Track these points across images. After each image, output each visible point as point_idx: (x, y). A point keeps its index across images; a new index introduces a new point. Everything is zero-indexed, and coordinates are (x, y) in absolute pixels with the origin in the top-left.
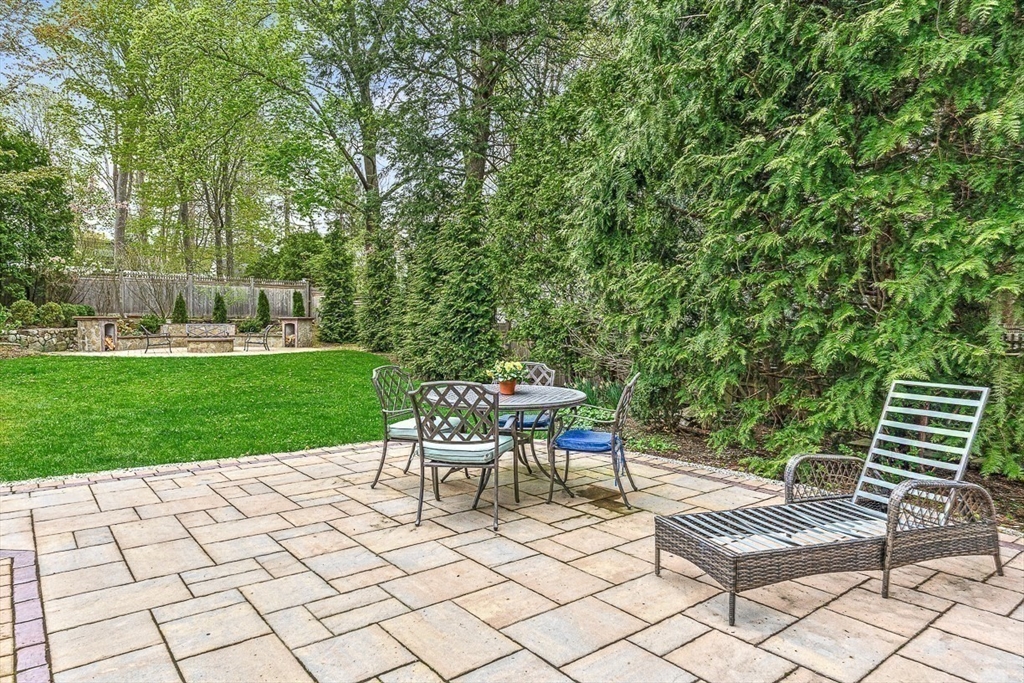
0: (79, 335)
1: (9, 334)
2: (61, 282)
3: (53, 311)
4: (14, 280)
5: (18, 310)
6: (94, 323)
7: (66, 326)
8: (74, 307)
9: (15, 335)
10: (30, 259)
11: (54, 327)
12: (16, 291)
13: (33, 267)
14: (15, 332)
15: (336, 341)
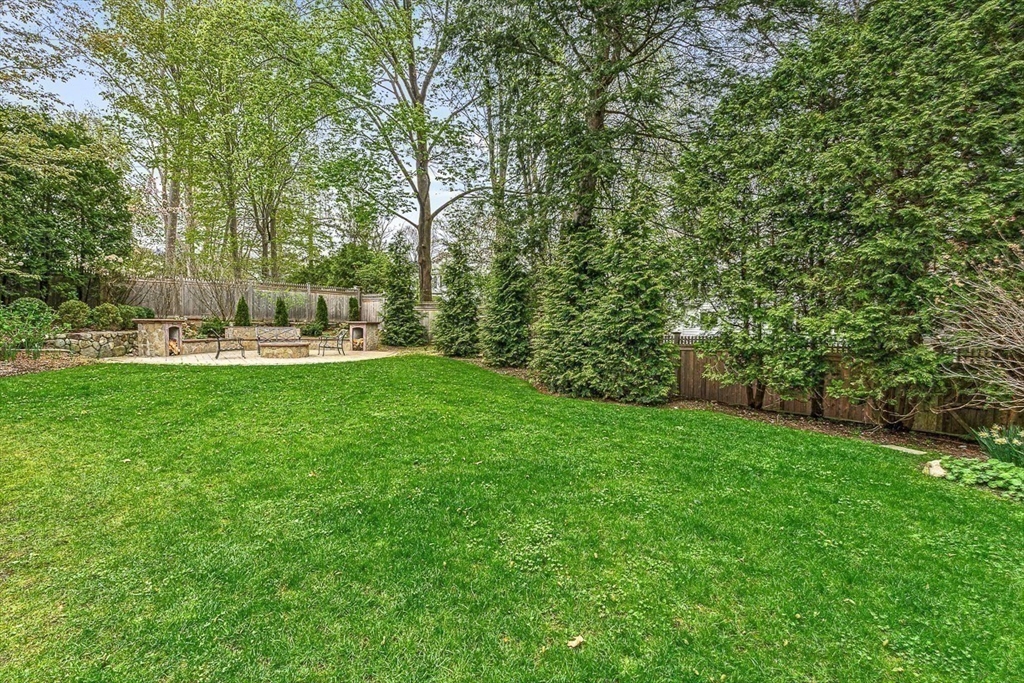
0: (140, 338)
1: (55, 339)
2: (118, 282)
3: (109, 313)
4: (64, 279)
5: (68, 312)
6: (156, 325)
7: (123, 329)
8: (133, 309)
9: (64, 339)
10: (83, 257)
11: (110, 330)
12: (66, 291)
13: (86, 265)
14: (64, 336)
15: (401, 344)
